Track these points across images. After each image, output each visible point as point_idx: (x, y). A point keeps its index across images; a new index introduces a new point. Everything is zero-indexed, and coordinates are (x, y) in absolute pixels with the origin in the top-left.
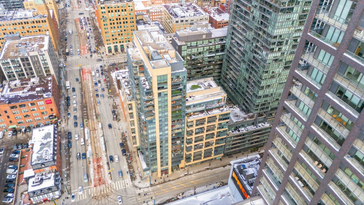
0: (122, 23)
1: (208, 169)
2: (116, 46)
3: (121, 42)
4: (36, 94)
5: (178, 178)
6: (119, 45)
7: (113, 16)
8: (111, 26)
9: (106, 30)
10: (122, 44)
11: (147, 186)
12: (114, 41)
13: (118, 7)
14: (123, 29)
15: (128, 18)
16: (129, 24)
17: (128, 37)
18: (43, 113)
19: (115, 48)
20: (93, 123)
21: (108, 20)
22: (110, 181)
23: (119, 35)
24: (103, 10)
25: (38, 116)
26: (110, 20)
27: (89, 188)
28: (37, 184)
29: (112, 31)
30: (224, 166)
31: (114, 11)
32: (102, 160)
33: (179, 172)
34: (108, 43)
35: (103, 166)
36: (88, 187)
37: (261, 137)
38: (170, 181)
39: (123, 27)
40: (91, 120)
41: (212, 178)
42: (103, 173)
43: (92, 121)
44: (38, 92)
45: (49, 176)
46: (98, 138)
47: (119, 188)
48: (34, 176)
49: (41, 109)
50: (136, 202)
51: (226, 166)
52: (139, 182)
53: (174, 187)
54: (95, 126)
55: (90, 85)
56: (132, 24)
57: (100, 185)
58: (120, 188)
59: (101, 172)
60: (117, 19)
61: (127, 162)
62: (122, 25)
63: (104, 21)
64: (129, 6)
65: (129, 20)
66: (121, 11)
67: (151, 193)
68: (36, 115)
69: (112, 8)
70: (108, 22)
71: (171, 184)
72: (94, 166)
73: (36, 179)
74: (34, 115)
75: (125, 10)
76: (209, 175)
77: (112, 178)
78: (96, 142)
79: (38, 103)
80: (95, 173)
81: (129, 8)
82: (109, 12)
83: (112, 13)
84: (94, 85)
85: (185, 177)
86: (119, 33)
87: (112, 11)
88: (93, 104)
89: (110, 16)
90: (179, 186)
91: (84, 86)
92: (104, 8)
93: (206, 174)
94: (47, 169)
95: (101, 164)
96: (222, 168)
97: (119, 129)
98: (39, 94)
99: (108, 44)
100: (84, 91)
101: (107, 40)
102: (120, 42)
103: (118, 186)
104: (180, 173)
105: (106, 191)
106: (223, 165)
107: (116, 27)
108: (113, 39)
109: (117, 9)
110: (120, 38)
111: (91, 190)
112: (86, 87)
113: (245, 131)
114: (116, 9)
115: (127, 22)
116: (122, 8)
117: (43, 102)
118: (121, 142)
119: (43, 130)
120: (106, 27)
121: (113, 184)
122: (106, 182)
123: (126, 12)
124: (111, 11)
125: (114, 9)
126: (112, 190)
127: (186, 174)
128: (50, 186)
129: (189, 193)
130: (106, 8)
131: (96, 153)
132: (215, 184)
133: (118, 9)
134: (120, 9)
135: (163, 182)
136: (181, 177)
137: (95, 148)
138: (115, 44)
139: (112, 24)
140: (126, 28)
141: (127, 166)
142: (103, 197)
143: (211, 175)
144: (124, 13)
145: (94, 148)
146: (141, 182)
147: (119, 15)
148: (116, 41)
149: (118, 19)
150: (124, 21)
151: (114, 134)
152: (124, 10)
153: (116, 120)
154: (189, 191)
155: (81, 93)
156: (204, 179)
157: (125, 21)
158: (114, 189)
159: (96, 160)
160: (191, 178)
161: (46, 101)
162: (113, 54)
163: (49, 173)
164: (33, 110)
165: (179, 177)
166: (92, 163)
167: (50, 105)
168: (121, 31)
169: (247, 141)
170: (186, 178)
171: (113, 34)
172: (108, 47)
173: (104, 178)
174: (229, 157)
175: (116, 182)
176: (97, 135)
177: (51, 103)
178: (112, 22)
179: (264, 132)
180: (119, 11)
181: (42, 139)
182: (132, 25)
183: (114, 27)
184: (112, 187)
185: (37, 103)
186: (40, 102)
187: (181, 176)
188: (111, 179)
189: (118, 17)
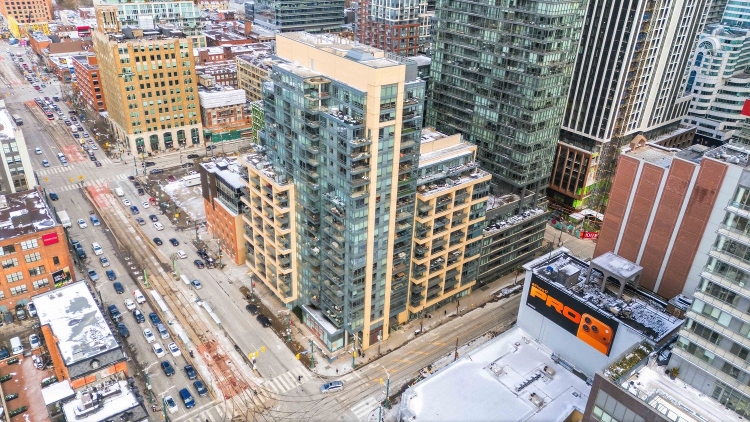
0: (167, 83)
1: (454, 316)
2: (154, 137)
3: (166, 126)
4: (12, 227)
5: (405, 344)
6: (160, 133)
7: (146, 68)
8: (143, 91)
9: (132, 102)
10: (167, 130)
11: (347, 372)
12: (149, 125)
13: (158, 49)
14: (169, 97)
15: (180, 74)
16: (182, 87)
17: (182, 115)
18: (33, 272)
19: (151, 141)
20: (162, 281)
21: (135, 79)
22: (258, 381)
23: (161, 110)
24: (124, 56)
25: (19, 282)
26: (140, 77)
27: (214, 405)
28: (92, 408)
29: (145, 104)
30: (482, 306)
31: (148, 58)
32: (218, 344)
33: (402, 332)
34: (137, 130)
35: (226, 356)
36: (211, 403)
37: (532, 236)
38: (390, 351)
39: (168, 92)
40: (155, 276)
41: (471, 329)
42: (233, 368)
43: (159, 277)
44: (16, 220)
45: (114, 388)
46: (187, 306)
47: (286, 389)
48: (73, 397)
49: (28, 260)
50: (339, 405)
51: (485, 304)
52: (327, 368)
53: (406, 360)
54: (172, 286)
55: (120, 213)
56: (188, 86)
57: (237, 392)
58: (289, 389)
59: (229, 368)
60: (155, 76)
61: (281, 336)
62: (167, 88)
63: (126, 81)
64: (181, 47)
65: (181, 78)
66: (163, 57)
67: (364, 381)
68: (16, 279)
69: (143, 50)
70: (136, 83)
71: (396, 357)
72: (205, 359)
73: (84, 401)
74: (10, 281)
75: (173, 56)
76: (463, 326)
77: (261, 374)
78: (187, 314)
79: (23, 243)
80: (214, 373)
81: (181, 51)
82: (137, 59)
83: (145, 63)
84: (130, 212)
85: (418, 338)
86: (160, 106)
87: (144, 59)
88: (145, 247)
89: (140, 69)
90: (413, 356)
91: (105, 217)
92: (126, 51)
93: (456, 326)
94: (105, 373)
95: (220, 352)
96: (479, 309)
97: (231, 283)
98: (21, 226)
99: (136, 133)
100: (111, 226)
101: (134, 124)
102: (163, 127)
103: (282, 384)
104: (404, 333)
105: (260, 401)
106: (479, 303)
107: (154, 94)
108: (148, 122)
109: (155, 53)
110: (162, 118)
111: (221, 407)
112: (113, 218)
113: (507, 226)
114: (152, 53)
115: (177, 82)
116: (166, 52)
117: (35, 241)
118: (247, 304)
119: (60, 295)
120: (131, 93)
121: (269, 385)
122: (250, 384)
123: (174, 60)
124: (141, 59)
125: (148, 55)
126: (273, 396)
127: (418, 333)
128: (127, 408)
129: (441, 363)
130: (131, 51)
131: (198, 335)
132: (482, 337)
133: (158, 52)
134: (162, 53)
135: (377, 356)
136: (410, 340)
137: (192, 326)
138: (153, 133)
139: (145, 86)
140: (174, 96)
141: (284, 345)
142: (256, 414)
143: (465, 325)
144: (171, 61)
145: (187, 327)
146: (330, 365)
147: (160, 67)
148: (155, 124)
149: (158, 75)
150: (170, 79)
151: (223, 292)
152: (170, 56)
153: (215, 267)
154: (440, 361)
155: (105, 232)
156: (455, 333)
157: (173, 78)
158: (275, 394)
159: (205, 348)
160: (431, 338)
161: (44, 237)
162: (150, 155)
163: (112, 382)
164: (8, 266)
165: (405, 340)
166: (196, 354)
167: (53, 246)
168: (166, 102)
169: (512, 248)
170: (421, 339)
171: (146, 109)
172: (137, 141)
173: (240, 377)
174: (484, 290)
175: (275, 379)
176: (184, 301)
177: (56, 241)
178: (144, 82)
179: (537, 224)
180: (159, 57)
181: (67, 312)
182: (188, 88)
183: (150, 95)
184: (269, 390)
185: (20, 244)
186: (29, 242)
187: (409, 338)
188: (261, 376)
189: (158, 72)
